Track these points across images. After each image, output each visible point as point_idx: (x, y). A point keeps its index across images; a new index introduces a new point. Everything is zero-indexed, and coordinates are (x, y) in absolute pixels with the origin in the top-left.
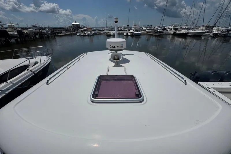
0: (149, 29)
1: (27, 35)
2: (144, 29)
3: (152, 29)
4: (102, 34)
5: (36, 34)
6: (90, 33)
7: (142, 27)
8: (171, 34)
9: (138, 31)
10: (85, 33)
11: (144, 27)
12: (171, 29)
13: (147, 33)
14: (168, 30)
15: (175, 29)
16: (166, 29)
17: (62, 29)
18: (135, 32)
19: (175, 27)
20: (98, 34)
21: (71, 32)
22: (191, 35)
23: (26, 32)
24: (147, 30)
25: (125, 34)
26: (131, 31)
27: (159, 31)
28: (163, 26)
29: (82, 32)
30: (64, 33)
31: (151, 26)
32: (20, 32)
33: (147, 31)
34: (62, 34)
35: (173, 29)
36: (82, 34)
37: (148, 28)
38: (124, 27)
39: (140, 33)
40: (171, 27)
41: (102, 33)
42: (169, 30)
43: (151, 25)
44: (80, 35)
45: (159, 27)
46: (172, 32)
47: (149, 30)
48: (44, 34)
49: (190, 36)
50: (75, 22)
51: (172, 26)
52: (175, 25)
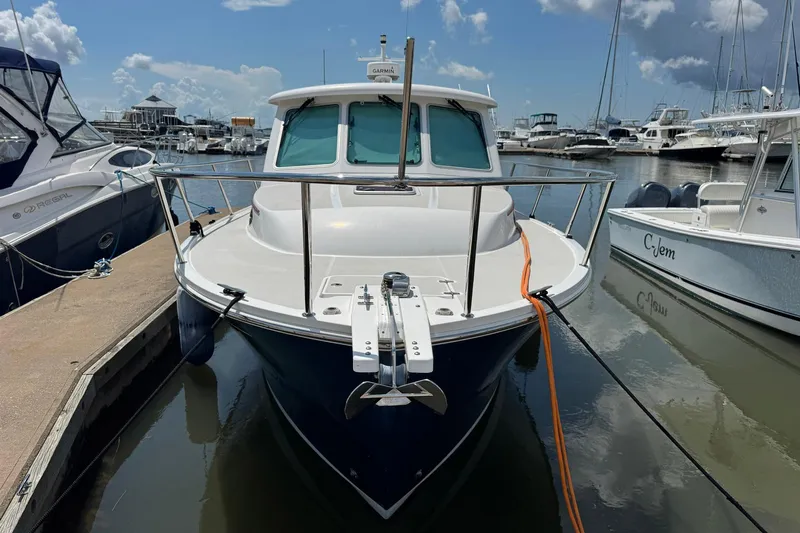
0: (541, 134)
2: (520, 133)
3: (556, 133)
6: (245, 143)
8: (651, 154)
10: (217, 145)
11: (521, 127)
12: (654, 133)
13: (531, 149)
14: (636, 139)
15: (670, 131)
16: (625, 133)
19: (670, 124)
22: (738, 156)
24: (534, 134)
28: (610, 121)
29: (205, 138)
31: (548, 119)
33: (530, 140)
35: (663, 131)
36: (204, 147)
37: (539, 128)
40: (651, 126)
42: (641, 136)
43: (553, 115)
44: (192, 152)
46: (657, 144)
47: (541, 138)
49: (735, 160)
50: (154, 99)
51: (654, 120)
52: (671, 116)
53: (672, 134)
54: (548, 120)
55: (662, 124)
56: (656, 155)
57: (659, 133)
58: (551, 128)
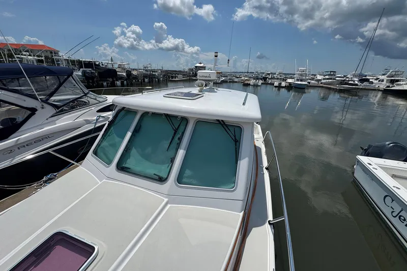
0: (328, 79)
1: (136, 77)
2: (319, 77)
3: (334, 79)
4: (236, 82)
5: (145, 76)
7: (315, 75)
8: (379, 90)
9: (301, 81)
11: (320, 75)
12: (383, 81)
13: (322, 85)
14: (372, 83)
15: (391, 80)
16: (367, 80)
17: (180, 72)
18: (296, 82)
19: (392, 77)
20: (230, 82)
21: (190, 76)
23: (135, 73)
24: (324, 79)
25: (276, 84)
26: (290, 81)
27: (350, 82)
28: (361, 75)
30: (180, 77)
32: (129, 73)
33: (322, 81)
34: (177, 79)
37: (327, 77)
38: (280, 73)
39: (306, 83)
40: (381, 77)
41: (236, 80)
42: (376, 82)
43: (334, 72)
45: (355, 76)
46: (383, 86)
47: (327, 81)
48: (155, 78)
50: (200, 63)
51: (383, 75)
52: (394, 73)
53: (392, 82)
54: (332, 74)
55: (387, 77)
56: (381, 91)
57: (385, 81)
58: (333, 77)
